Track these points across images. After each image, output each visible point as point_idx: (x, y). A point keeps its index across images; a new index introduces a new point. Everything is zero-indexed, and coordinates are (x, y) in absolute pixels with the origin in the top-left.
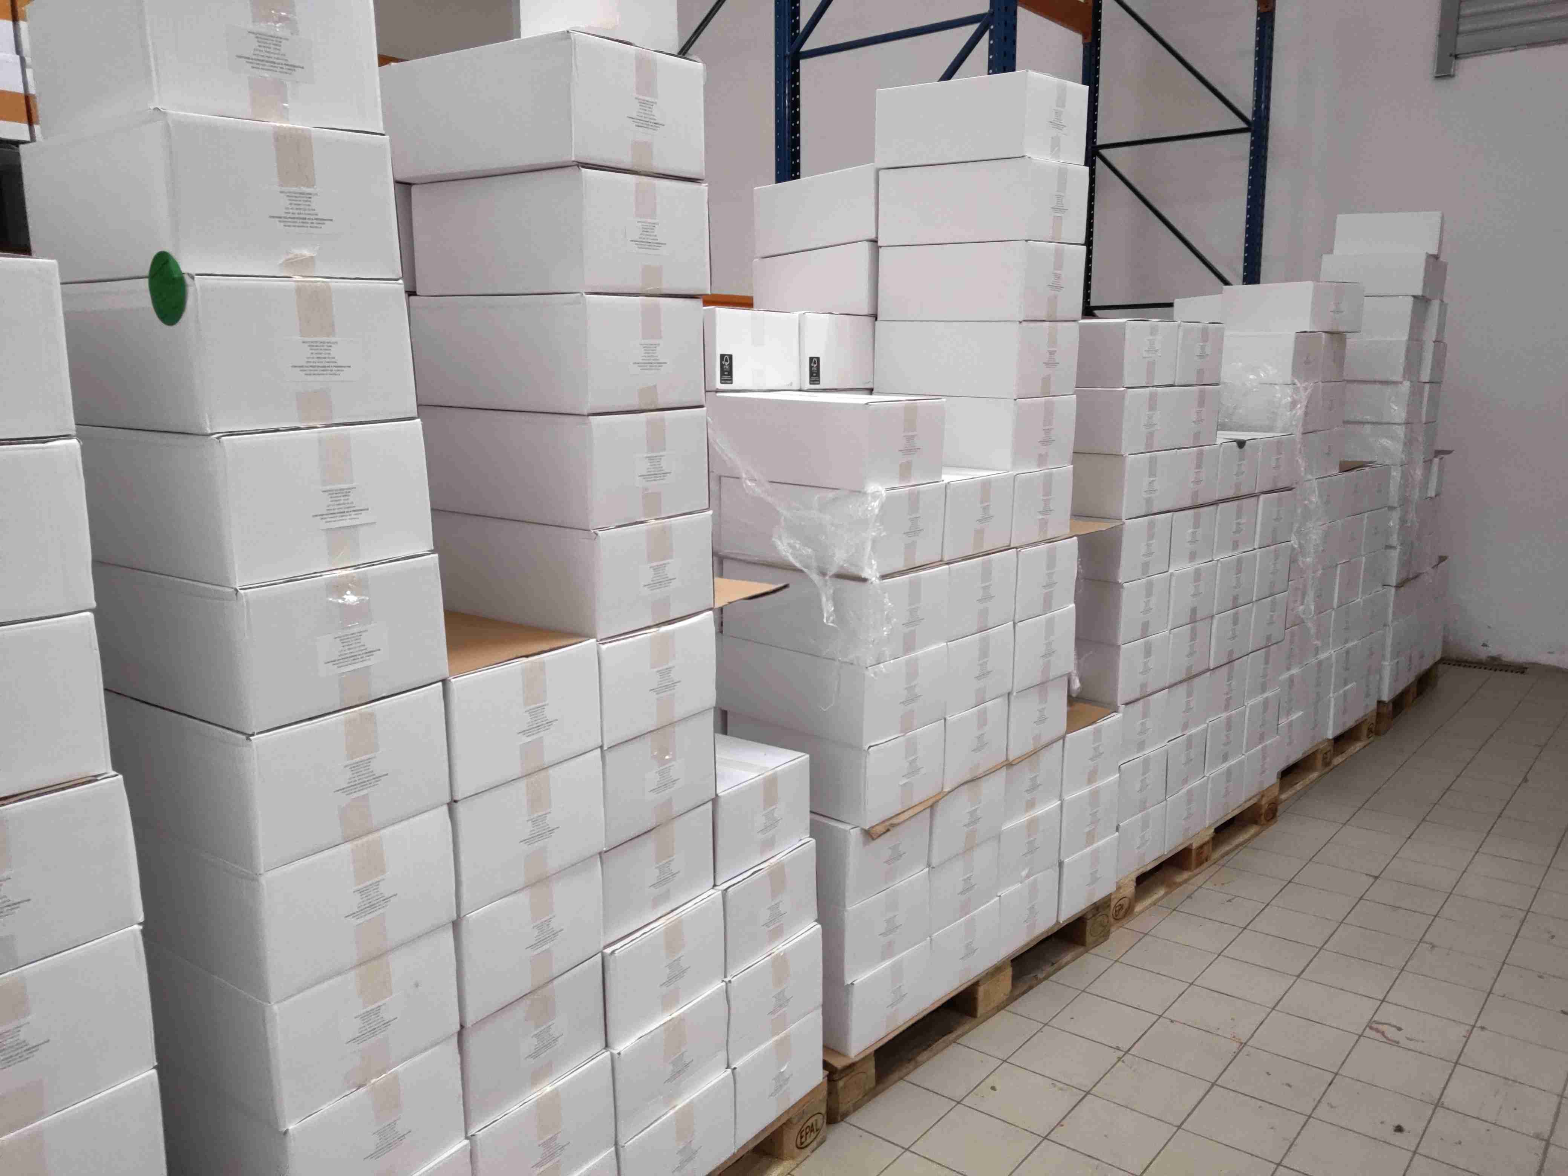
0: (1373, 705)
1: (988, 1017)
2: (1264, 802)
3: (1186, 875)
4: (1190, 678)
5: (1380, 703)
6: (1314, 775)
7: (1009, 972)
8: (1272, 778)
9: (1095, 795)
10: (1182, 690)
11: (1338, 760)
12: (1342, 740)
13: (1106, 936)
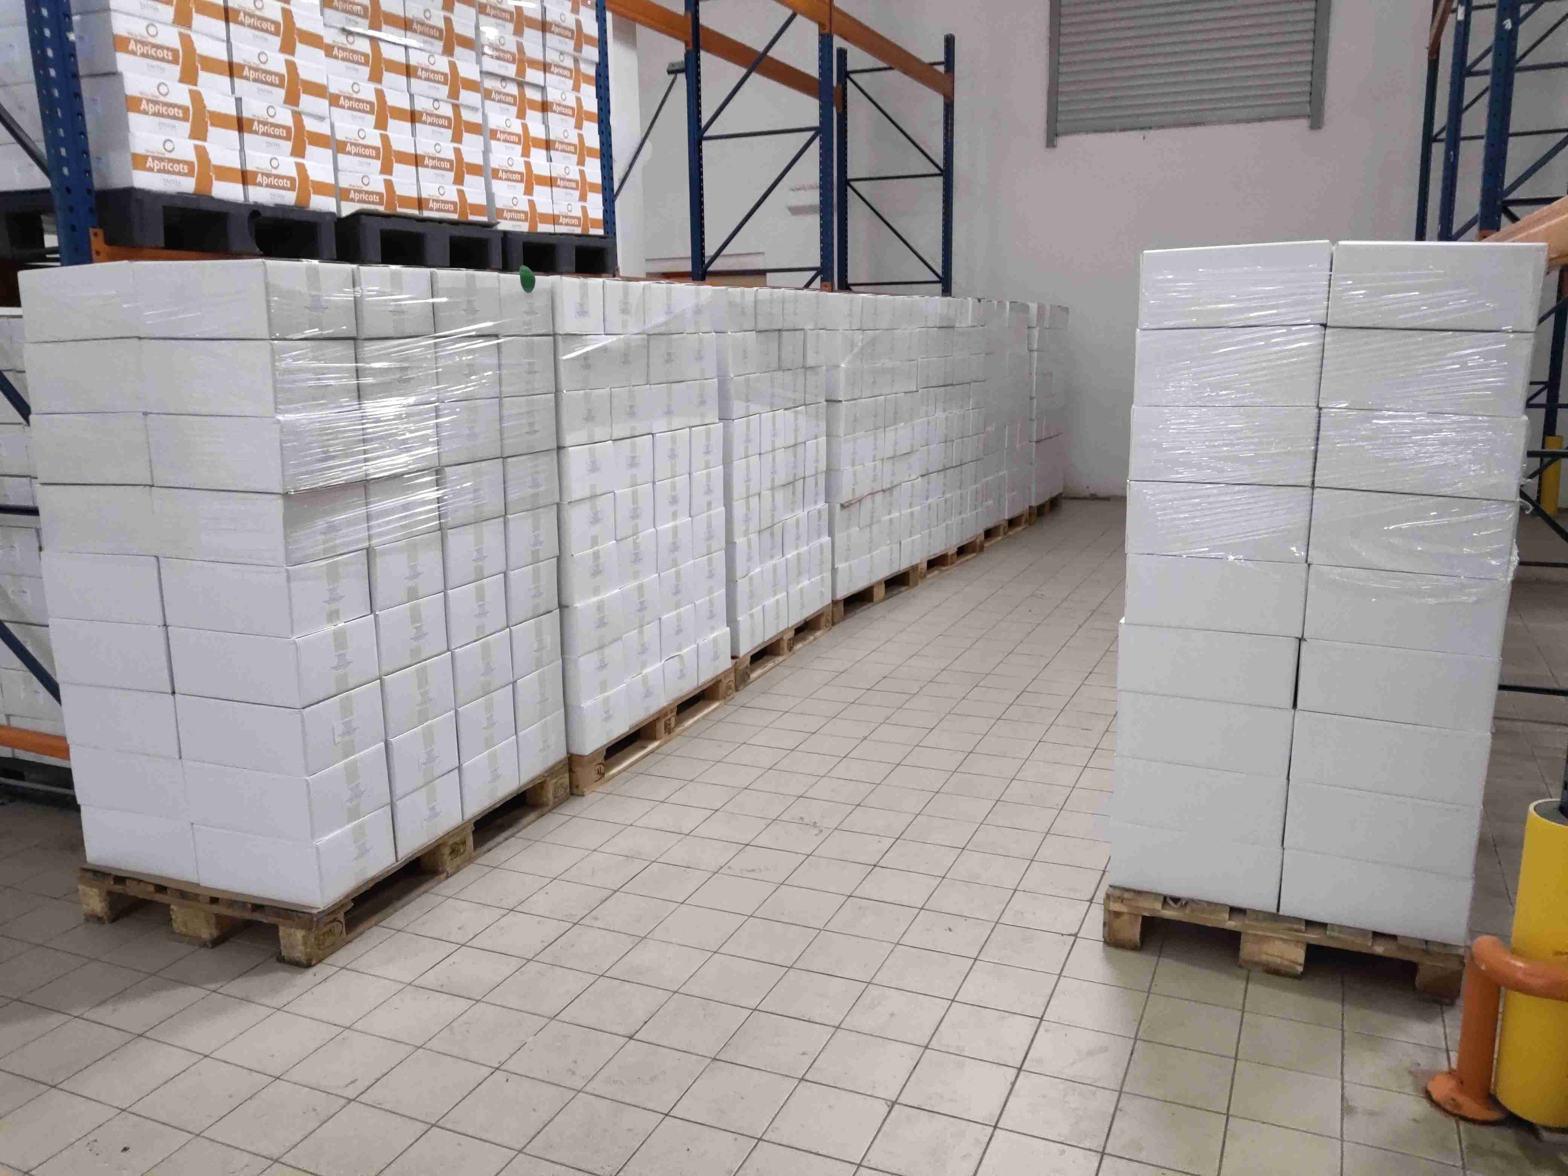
0: (1027, 507)
1: (877, 603)
2: (978, 541)
3: (946, 568)
4: (945, 469)
5: (1030, 507)
6: (1000, 538)
7: (883, 586)
8: (981, 531)
9: (912, 514)
10: (942, 474)
11: (1011, 533)
12: (1012, 523)
13: (916, 584)
